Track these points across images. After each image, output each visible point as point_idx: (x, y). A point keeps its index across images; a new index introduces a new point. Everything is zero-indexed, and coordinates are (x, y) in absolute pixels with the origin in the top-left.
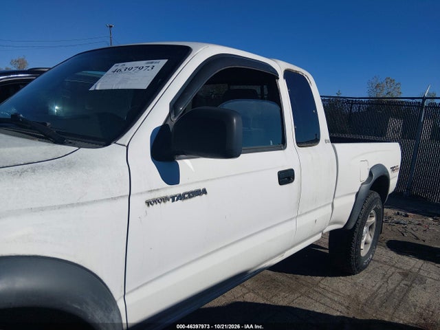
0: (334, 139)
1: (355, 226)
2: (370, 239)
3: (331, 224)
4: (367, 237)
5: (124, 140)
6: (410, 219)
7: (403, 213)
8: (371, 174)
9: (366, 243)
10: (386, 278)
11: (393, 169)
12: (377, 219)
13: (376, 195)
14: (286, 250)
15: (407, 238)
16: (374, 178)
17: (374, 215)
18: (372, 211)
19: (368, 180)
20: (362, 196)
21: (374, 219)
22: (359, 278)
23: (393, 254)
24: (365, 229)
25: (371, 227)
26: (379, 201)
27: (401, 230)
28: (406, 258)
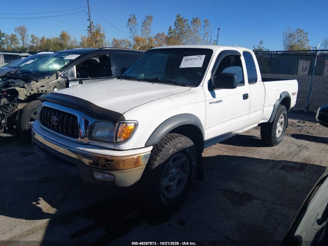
0: (264, 80)
1: (273, 121)
2: (281, 130)
3: (262, 119)
4: (279, 128)
5: (201, 84)
6: (306, 124)
7: (302, 122)
8: (281, 96)
9: (279, 131)
10: (289, 147)
11: (293, 94)
12: (285, 120)
13: (284, 107)
14: (245, 128)
15: (303, 133)
16: (283, 98)
17: (283, 116)
18: (282, 115)
19: (279, 99)
20: (276, 107)
21: (283, 119)
22: (276, 147)
23: (294, 139)
24: (278, 124)
25: (281, 124)
26: (285, 110)
27: (300, 129)
28: (300, 140)
